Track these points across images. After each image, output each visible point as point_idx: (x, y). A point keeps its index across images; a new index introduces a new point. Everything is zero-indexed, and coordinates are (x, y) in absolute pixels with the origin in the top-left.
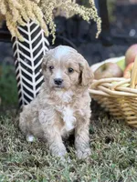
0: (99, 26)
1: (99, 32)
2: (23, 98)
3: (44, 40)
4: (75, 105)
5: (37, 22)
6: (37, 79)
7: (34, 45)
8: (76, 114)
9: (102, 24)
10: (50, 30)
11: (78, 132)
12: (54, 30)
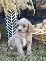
0: (35, 12)
1: (34, 14)
2: (8, 36)
3: (16, 17)
4: (27, 38)
5: (14, 10)
6: (13, 29)
7: (13, 18)
8: (27, 40)
9: (35, 11)
10: (18, 13)
11: (28, 46)
12: (20, 12)
